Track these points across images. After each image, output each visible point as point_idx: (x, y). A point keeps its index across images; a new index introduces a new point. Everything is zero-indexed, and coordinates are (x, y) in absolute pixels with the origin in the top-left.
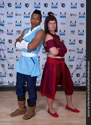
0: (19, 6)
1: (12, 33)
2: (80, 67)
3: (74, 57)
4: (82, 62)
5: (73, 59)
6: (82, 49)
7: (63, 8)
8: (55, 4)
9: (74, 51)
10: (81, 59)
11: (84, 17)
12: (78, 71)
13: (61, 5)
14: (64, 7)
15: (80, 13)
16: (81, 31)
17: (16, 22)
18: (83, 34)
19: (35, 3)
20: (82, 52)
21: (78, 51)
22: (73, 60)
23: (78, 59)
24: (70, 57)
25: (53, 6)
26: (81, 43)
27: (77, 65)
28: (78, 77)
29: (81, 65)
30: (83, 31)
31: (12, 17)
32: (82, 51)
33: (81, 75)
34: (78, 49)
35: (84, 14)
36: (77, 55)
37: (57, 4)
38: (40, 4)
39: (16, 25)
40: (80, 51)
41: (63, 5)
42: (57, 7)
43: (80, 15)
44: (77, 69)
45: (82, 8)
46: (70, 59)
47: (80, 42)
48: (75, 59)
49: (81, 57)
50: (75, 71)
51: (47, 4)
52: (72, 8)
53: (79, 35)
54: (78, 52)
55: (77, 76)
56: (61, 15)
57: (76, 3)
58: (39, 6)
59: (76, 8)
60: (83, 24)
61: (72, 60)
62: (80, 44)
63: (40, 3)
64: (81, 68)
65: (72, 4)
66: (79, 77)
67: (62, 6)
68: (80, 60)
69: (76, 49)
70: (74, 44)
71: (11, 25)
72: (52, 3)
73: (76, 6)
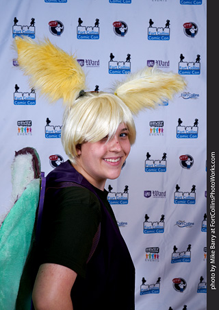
2: (188, 254)
3: (163, 218)
4: (191, 236)
5: (161, 224)
6: (194, 187)
8: (89, 22)
9: (163, 194)
10: (189, 225)
11: (198, 71)
12: (180, 270)
13: (112, 28)
14: (123, 34)
15: (182, 57)
16: (188, 122)
18: (195, 135)
19: (16, 21)
20: (192, 201)
21: (179, 195)
22: (161, 230)
23: (179, 223)
24: (147, 218)
25: (82, 30)
26: (188, 167)
27: (175, 249)
28: (179, 293)
29: (189, 248)
30: (196, 123)
32: (192, 195)
33: (192, 282)
34: (178, 188)
35: (198, 59)
36: (174, 212)
37: (97, 24)
38: (33, 23)
40: (186, 195)
41: (119, 28)
42: (96, 36)
43: (183, 65)
44: (174, 261)
46: (148, 225)
47: (184, 164)
48: (168, 224)
49: (189, 220)
50: (167, 271)
51: (59, 23)
52: (151, 37)
53: (180, 135)
54: (178, 201)
55: (177, 287)
56: (113, 65)
57: (168, 21)
58: (32, 29)
59: (167, 37)
60: (194, 96)
61: (155, 230)
62: (185, 170)
63: (33, 20)
64: (188, 259)
65: (151, 23)
66: (181, 290)
67: (118, 31)
68: (185, 230)
69: (169, 188)
70: (163, 169)
72: (80, 22)
73: (166, 31)
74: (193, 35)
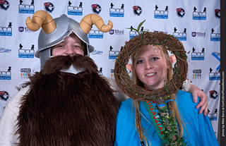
0: (27, 7)
1: (8, 73)
7: (136, 16)
13: (132, 10)
14: (139, 14)
17: (21, 46)
25: (113, 10)
31: (10, 34)
37: (123, 7)
39: (21, 56)
41: (137, 10)
42: (122, 15)
43: (176, 34)
45: (180, 18)
51: (98, 6)
52: (157, 16)
56: (132, 33)
57: (167, 7)
58: (80, 9)
59: (166, 17)
65: (157, 7)
71: (7, 53)
72: (112, 5)
73: (166, 13)
74: (182, 16)
